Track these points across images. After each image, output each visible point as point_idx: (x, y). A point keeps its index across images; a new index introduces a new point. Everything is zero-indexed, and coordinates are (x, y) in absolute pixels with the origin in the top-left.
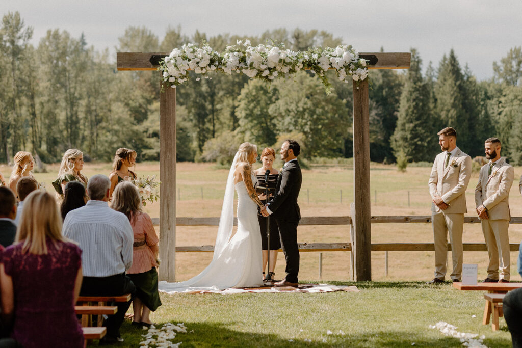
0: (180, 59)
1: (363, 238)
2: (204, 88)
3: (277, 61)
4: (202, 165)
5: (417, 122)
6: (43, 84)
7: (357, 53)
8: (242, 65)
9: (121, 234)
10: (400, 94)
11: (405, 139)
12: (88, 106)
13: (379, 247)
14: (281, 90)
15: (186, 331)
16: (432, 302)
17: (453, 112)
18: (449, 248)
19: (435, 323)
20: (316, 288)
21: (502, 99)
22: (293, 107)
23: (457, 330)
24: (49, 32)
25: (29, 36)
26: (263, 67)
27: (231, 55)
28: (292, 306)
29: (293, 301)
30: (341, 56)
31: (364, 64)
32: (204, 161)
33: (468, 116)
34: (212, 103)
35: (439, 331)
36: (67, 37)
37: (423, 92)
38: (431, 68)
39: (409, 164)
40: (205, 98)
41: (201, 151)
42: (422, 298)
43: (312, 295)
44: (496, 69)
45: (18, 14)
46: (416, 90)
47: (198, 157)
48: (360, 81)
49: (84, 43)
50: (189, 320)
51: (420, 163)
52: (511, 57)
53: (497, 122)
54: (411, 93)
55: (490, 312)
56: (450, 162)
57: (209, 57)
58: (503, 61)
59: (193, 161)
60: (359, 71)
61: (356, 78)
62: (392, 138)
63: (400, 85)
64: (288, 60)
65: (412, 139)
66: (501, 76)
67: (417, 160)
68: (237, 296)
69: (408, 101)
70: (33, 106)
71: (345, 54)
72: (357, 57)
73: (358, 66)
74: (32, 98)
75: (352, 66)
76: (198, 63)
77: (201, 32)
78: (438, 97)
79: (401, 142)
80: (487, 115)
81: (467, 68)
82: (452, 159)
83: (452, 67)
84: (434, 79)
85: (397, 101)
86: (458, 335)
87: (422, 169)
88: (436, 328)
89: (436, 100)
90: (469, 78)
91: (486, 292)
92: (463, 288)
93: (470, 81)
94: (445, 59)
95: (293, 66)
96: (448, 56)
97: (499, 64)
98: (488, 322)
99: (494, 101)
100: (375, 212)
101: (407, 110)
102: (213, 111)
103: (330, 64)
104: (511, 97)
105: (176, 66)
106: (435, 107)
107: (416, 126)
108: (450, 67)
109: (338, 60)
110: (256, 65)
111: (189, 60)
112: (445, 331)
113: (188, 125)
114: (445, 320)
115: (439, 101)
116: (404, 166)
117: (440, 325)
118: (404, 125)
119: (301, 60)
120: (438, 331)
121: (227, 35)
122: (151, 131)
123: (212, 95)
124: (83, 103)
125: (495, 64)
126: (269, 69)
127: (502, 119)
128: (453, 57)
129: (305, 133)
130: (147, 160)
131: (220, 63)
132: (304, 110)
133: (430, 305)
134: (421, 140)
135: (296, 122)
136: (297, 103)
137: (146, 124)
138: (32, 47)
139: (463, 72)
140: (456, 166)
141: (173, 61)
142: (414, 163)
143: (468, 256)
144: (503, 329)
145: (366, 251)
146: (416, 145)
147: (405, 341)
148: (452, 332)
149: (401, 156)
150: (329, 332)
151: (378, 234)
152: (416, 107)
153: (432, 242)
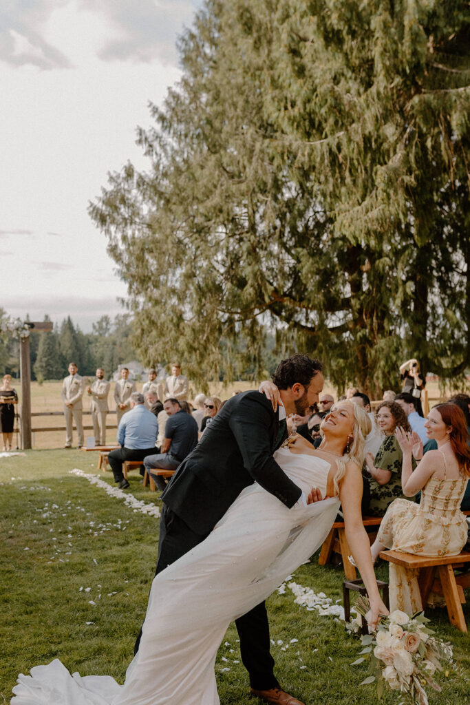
1: (26, 425)
5: (50, 357)
7: (23, 321)
10: (39, 340)
11: (42, 367)
13: (35, 430)
16: (69, 459)
17: (70, 352)
18: (75, 429)
19: (71, 470)
21: (98, 344)
23: (85, 473)
30: (13, 323)
31: (27, 328)
33: (78, 353)
37: (52, 339)
38: (57, 327)
39: (44, 382)
44: (94, 327)
46: (48, 338)
48: (25, 338)
51: (51, 380)
52: (102, 321)
53: (95, 357)
54: (45, 340)
55: (102, 462)
56: (73, 382)
58: (98, 323)
60: (24, 331)
61: (22, 336)
62: (34, 366)
65: (46, 367)
66: (96, 331)
67: (49, 379)
69: (44, 344)
71: (16, 322)
72: (23, 324)
73: (24, 329)
75: (20, 329)
78: (62, 343)
79: (40, 369)
80: (89, 354)
81: (78, 326)
82: (75, 380)
83: (69, 325)
84: (59, 333)
85: (37, 345)
86: (85, 476)
87: (52, 384)
88: (73, 472)
89: (60, 345)
90: (79, 332)
91: (99, 451)
92: (87, 450)
93: (80, 334)
94: (65, 321)
96: (67, 319)
97: (96, 324)
98: (100, 467)
99: (93, 345)
100: (33, 410)
101: (43, 351)
103: (7, 328)
104: (102, 343)
106: (60, 348)
107: (48, 360)
108: (68, 325)
109: (12, 325)
112: (78, 473)
114: (77, 468)
115: (62, 346)
116: (41, 383)
117: (75, 470)
118: (41, 359)
120: (74, 474)
125: (93, 324)
127: (98, 355)
128: (69, 320)
133: (68, 461)
134: (52, 367)
139: (75, 328)
140: (77, 384)
142: (47, 381)
143: (86, 432)
144: (109, 471)
145: (28, 432)
146: (49, 370)
147: (56, 480)
148: (82, 474)
149: (40, 377)
150: (13, 479)
151: (35, 422)
152: (48, 348)
153: (65, 426)
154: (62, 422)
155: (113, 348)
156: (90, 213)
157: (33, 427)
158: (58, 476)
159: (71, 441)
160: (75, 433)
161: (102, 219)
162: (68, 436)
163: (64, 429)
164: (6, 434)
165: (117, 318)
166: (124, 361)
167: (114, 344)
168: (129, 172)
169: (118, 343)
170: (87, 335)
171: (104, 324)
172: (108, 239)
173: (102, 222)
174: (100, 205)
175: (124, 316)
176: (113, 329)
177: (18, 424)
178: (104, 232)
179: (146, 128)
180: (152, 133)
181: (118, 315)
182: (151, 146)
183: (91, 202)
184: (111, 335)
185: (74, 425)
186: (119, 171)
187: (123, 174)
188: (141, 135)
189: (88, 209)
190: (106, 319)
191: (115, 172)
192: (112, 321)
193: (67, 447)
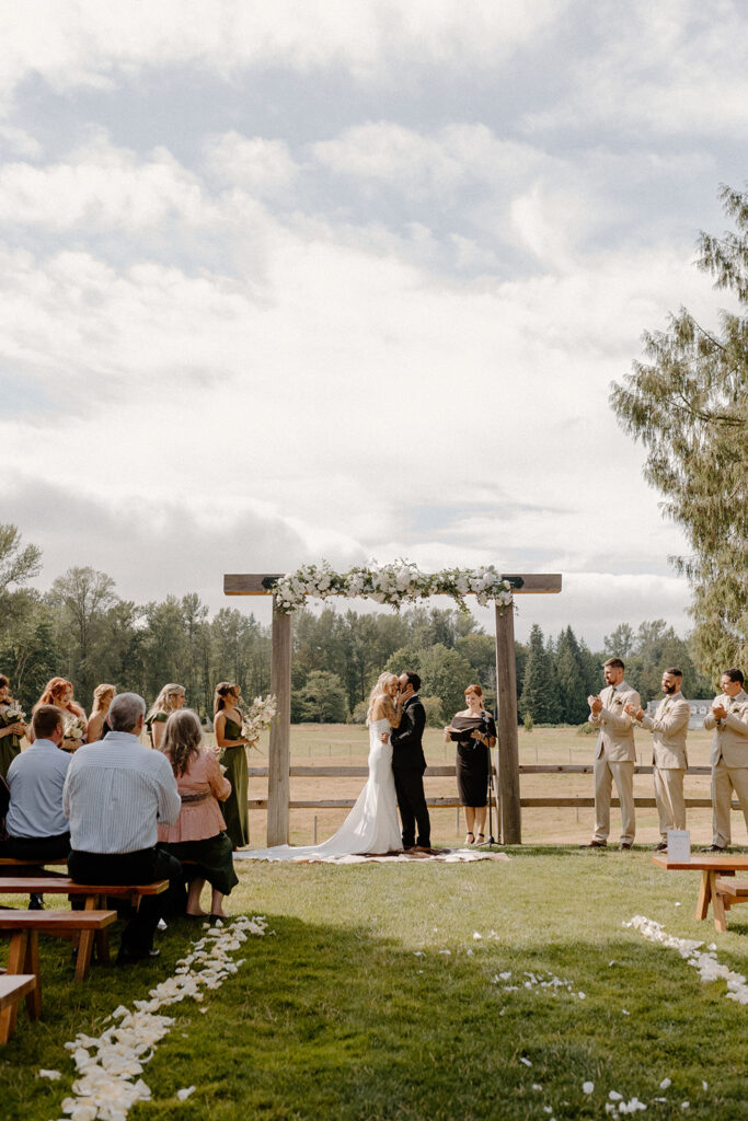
0: (296, 582)
1: (510, 791)
2: (355, 659)
3: (408, 583)
4: (353, 726)
5: (541, 688)
6: (215, 656)
7: (500, 574)
8: (367, 588)
9: (154, 784)
11: (529, 703)
12: (255, 675)
13: (528, 803)
14: (422, 660)
15: (263, 933)
17: (571, 680)
18: (616, 803)
19: (627, 917)
20: (455, 855)
22: (433, 674)
23: (666, 932)
24: (222, 611)
25: (205, 614)
26: (392, 590)
27: (355, 576)
28: (423, 884)
29: (426, 876)
30: (481, 578)
31: (509, 587)
32: (354, 722)
34: (362, 671)
35: (638, 931)
36: (238, 615)
37: (545, 661)
38: (551, 642)
39: (534, 726)
40: (356, 668)
41: (352, 713)
42: (594, 871)
43: (450, 866)
44: (607, 643)
45: (195, 595)
46: (539, 660)
47: (349, 718)
48: (504, 607)
49: (253, 621)
50: (276, 911)
51: (544, 725)
52: (619, 632)
54: (534, 663)
57: (329, 579)
58: (613, 636)
59: (345, 723)
60: (502, 594)
61: (499, 603)
63: (525, 656)
64: (420, 582)
65: (536, 703)
66: (611, 648)
67: (541, 722)
68: (354, 867)
69: (532, 669)
70: (207, 674)
71: (486, 576)
72: (500, 579)
73: (502, 588)
74: (207, 667)
75: (494, 590)
76: (316, 585)
77: (353, 611)
78: (559, 666)
79: (528, 706)
81: (582, 641)
82: (617, 695)
83: (569, 639)
84: (554, 651)
86: (671, 942)
87: (546, 730)
88: (632, 926)
89: (556, 669)
90: (584, 650)
92: (671, 867)
93: (586, 653)
94: (563, 634)
95: (426, 590)
96: (565, 631)
97: (609, 638)
98: (704, 915)
101: (531, 678)
102: (362, 679)
103: (470, 587)
105: (291, 589)
106: (556, 675)
107: (539, 693)
108: (568, 641)
109: (478, 581)
110: (383, 588)
111: (307, 582)
112: (648, 931)
113: (341, 691)
114: (642, 912)
115: (559, 671)
116: (530, 728)
117: (638, 920)
118: (529, 690)
119: (435, 583)
120: (636, 931)
121: (375, 613)
122: (308, 696)
123: (362, 665)
124: (250, 671)
125: (606, 638)
126: (399, 592)
128: (570, 632)
129: (442, 698)
130: (305, 721)
131: (342, 586)
132: (443, 677)
134: (544, 704)
135: (435, 687)
136: (436, 671)
137: (304, 690)
138: (207, 623)
139: (579, 645)
140: (620, 703)
141: (288, 584)
142: (539, 725)
145: (514, 807)
146: (539, 708)
147: (594, 951)
148: (660, 935)
149: (528, 718)
150: (477, 935)
151: (528, 786)
152: (539, 675)
153: (592, 795)
154: (587, 787)
155: (639, 675)
156: (614, 407)
157: (523, 795)
158: (596, 938)
159: (605, 829)
160: (616, 814)
161: (639, 416)
162: (598, 821)
163: (587, 803)
164: (470, 809)
165: (642, 628)
166: (656, 697)
167: (640, 668)
168: (685, 331)
169: (645, 666)
170: (597, 655)
171: (623, 638)
172: (648, 450)
173: (638, 419)
174: (633, 390)
175: (653, 625)
176: (636, 645)
177: (494, 792)
178: (640, 438)
179: (718, 234)
180: (731, 243)
181: (644, 623)
182: (727, 266)
183: (616, 386)
184: (633, 654)
185: (615, 794)
186: (664, 331)
187: (674, 336)
188: (708, 248)
189: (612, 398)
190: (624, 630)
191: (658, 333)
192: (636, 632)
193: (595, 844)
